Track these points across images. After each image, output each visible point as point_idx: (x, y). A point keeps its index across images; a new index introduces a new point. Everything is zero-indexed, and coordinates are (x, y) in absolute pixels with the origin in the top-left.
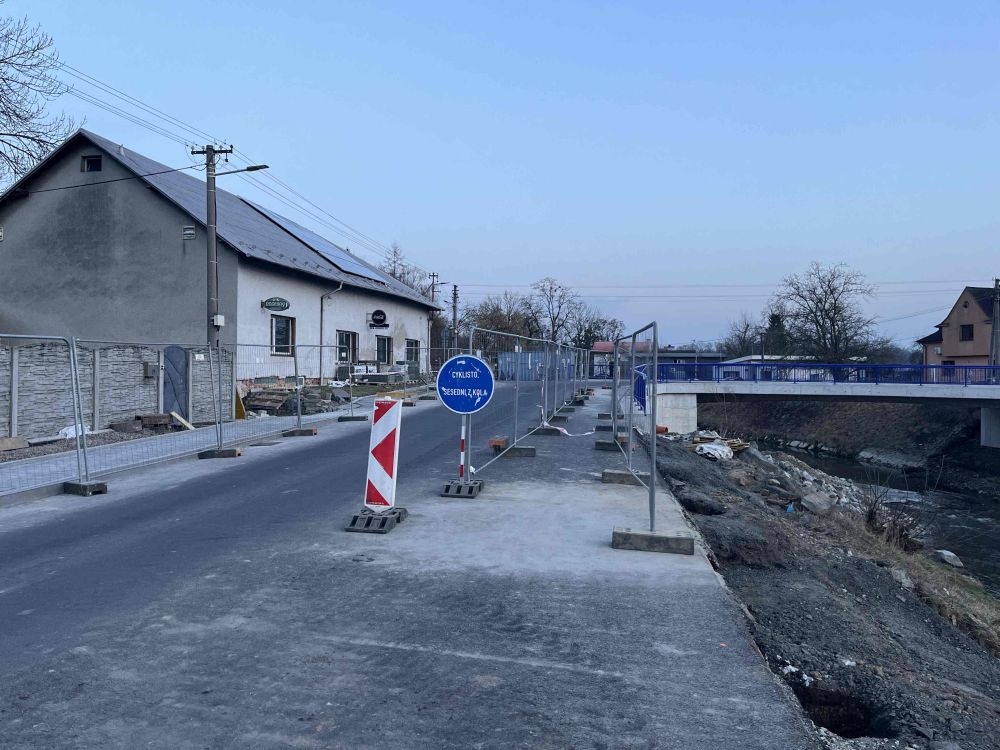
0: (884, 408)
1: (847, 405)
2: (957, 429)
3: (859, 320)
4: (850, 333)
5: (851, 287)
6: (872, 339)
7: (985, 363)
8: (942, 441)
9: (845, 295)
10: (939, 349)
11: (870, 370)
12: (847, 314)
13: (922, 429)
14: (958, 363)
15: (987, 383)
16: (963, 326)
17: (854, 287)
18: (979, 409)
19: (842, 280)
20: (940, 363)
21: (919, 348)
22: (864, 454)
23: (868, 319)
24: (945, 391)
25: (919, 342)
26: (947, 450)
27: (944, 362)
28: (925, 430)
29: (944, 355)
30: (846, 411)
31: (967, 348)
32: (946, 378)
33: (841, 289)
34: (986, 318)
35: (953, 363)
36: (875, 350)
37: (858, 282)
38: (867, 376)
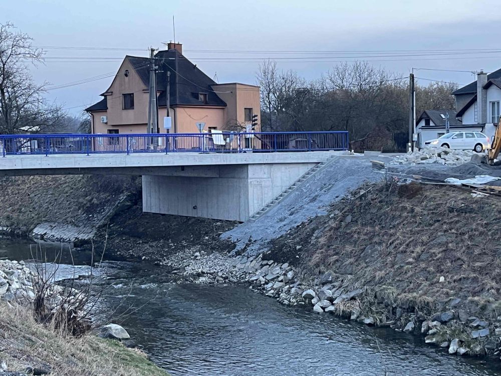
0: (55, 180)
1: (20, 179)
2: (122, 197)
3: (29, 88)
4: (20, 101)
5: (19, 50)
6: (43, 107)
7: (144, 131)
8: (109, 211)
9: (13, 59)
10: (105, 117)
11: (43, 140)
12: (17, 80)
13: (92, 199)
14: (122, 131)
15: (146, 150)
16: (125, 95)
17: (22, 50)
18: (141, 176)
19: (10, 43)
20: (106, 133)
21: (87, 116)
22: (38, 231)
23: (38, 86)
24: (110, 160)
25: (88, 110)
26: (113, 219)
27: (110, 131)
28: (95, 201)
29: (109, 123)
30: (19, 185)
31: (129, 117)
32: (112, 148)
33: (9, 52)
34: (144, 87)
35: (117, 131)
36: (47, 120)
37: (26, 45)
38: (39, 146)
